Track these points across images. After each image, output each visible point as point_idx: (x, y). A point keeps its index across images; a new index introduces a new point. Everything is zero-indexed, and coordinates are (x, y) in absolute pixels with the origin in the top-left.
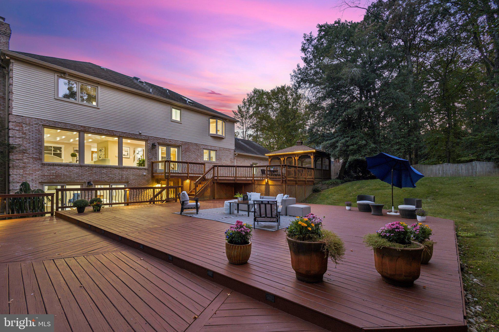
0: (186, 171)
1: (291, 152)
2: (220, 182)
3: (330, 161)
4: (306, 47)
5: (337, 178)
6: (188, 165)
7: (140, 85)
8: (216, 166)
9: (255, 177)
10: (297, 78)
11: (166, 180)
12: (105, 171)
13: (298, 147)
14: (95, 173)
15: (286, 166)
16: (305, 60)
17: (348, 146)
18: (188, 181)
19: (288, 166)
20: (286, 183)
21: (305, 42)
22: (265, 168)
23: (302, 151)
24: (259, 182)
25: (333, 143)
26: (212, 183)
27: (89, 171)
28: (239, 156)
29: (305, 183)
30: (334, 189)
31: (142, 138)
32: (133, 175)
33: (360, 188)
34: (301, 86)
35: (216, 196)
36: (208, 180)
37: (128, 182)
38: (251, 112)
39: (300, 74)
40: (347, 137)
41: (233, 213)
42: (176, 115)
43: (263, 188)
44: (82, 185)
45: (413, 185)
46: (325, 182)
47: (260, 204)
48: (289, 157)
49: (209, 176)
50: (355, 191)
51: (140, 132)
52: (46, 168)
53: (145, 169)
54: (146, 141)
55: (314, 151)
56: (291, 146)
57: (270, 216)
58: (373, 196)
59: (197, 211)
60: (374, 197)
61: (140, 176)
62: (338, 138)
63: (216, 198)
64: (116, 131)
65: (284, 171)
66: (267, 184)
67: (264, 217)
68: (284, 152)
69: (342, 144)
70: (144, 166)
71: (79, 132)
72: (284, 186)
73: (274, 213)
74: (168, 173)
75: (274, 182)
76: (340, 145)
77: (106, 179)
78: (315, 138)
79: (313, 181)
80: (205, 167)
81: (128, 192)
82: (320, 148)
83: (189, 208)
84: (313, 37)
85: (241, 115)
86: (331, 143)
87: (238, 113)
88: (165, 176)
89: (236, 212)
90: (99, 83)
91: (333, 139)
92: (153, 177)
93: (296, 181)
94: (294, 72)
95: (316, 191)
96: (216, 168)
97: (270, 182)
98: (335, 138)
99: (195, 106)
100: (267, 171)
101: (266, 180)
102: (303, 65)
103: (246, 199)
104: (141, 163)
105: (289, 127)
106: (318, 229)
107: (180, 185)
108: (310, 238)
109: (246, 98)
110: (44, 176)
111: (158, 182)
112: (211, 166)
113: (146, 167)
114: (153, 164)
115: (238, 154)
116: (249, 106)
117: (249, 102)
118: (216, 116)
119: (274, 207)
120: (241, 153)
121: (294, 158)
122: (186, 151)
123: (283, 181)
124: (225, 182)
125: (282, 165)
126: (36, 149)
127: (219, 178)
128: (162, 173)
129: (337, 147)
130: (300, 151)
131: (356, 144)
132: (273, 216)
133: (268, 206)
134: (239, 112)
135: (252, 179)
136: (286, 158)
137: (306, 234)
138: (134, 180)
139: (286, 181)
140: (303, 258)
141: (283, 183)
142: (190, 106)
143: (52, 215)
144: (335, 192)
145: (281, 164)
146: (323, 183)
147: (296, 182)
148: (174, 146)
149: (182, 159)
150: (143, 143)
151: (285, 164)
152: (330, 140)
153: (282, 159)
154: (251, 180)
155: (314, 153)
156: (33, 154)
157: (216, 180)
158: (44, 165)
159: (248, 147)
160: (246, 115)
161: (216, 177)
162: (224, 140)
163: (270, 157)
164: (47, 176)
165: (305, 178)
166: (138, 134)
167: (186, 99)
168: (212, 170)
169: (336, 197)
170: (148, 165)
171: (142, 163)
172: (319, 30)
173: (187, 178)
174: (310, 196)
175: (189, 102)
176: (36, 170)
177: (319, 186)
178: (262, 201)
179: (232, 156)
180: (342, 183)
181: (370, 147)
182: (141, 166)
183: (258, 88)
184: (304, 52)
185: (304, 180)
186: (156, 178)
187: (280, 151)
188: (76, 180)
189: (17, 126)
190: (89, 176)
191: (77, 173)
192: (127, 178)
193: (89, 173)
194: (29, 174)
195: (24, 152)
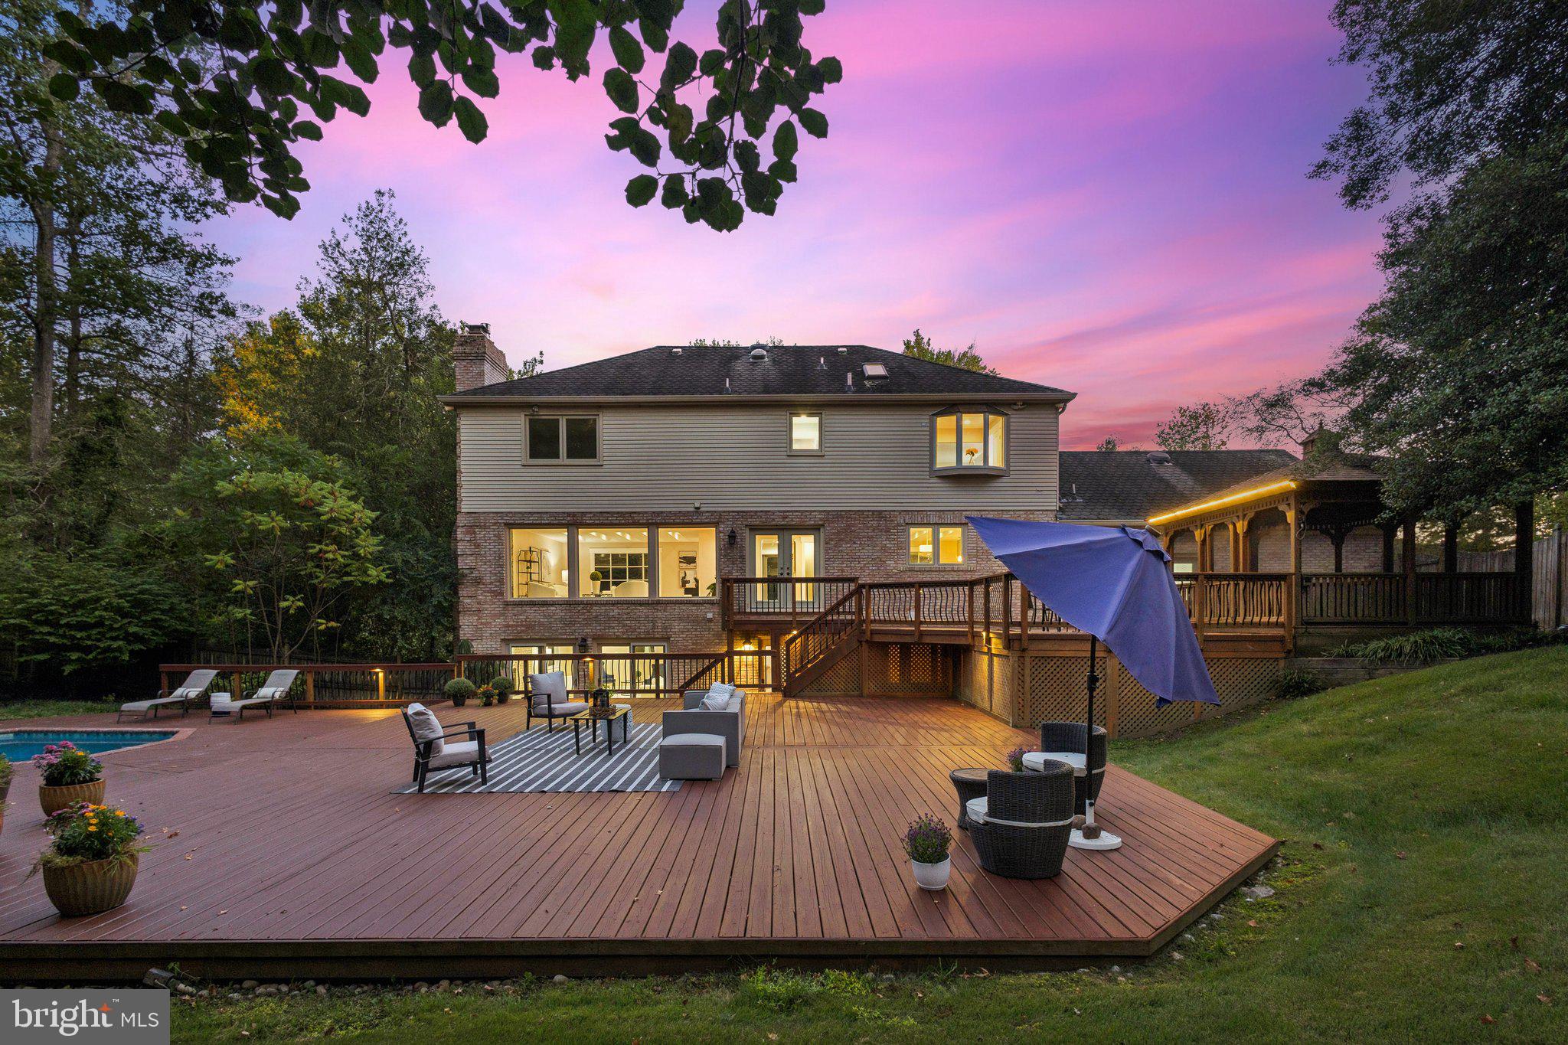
9: (976, 622)
14: (597, 617)
20: (1022, 648)
24: (980, 643)
26: (856, 644)
27: (583, 614)
31: (703, 518)
32: (680, 619)
37: (670, 640)
46: (1368, 645)
49: (843, 620)
51: (697, 505)
52: (511, 611)
53: (711, 603)
54: (715, 524)
55: (1292, 484)
61: (699, 622)
64: (639, 513)
66: (989, 650)
71: (569, 527)
72: (1014, 661)
75: (999, 644)
77: (621, 630)
90: (599, 406)
110: (508, 626)
113: (718, 596)
118: (959, 401)
121: (1235, 528)
122: (840, 540)
124: (890, 638)
126: (496, 575)
127: (873, 626)
135: (967, 628)
136: (1208, 528)
138: (682, 632)
139: (1020, 639)
141: (1009, 648)
142: (847, 396)
146: (1355, 647)
148: (803, 530)
149: (830, 570)
150: (712, 531)
153: (1198, 535)
154: (966, 635)
156: (491, 583)
157: (864, 632)
158: (507, 604)
161: (863, 621)
162: (998, 484)
164: (512, 626)
166: (692, 509)
168: (855, 601)
175: (871, 377)
176: (495, 615)
177: (1316, 664)
188: (561, 634)
189: (468, 533)
190: (584, 625)
191: (562, 620)
192: (666, 628)
193: (584, 619)
194: (487, 623)
195: (478, 581)
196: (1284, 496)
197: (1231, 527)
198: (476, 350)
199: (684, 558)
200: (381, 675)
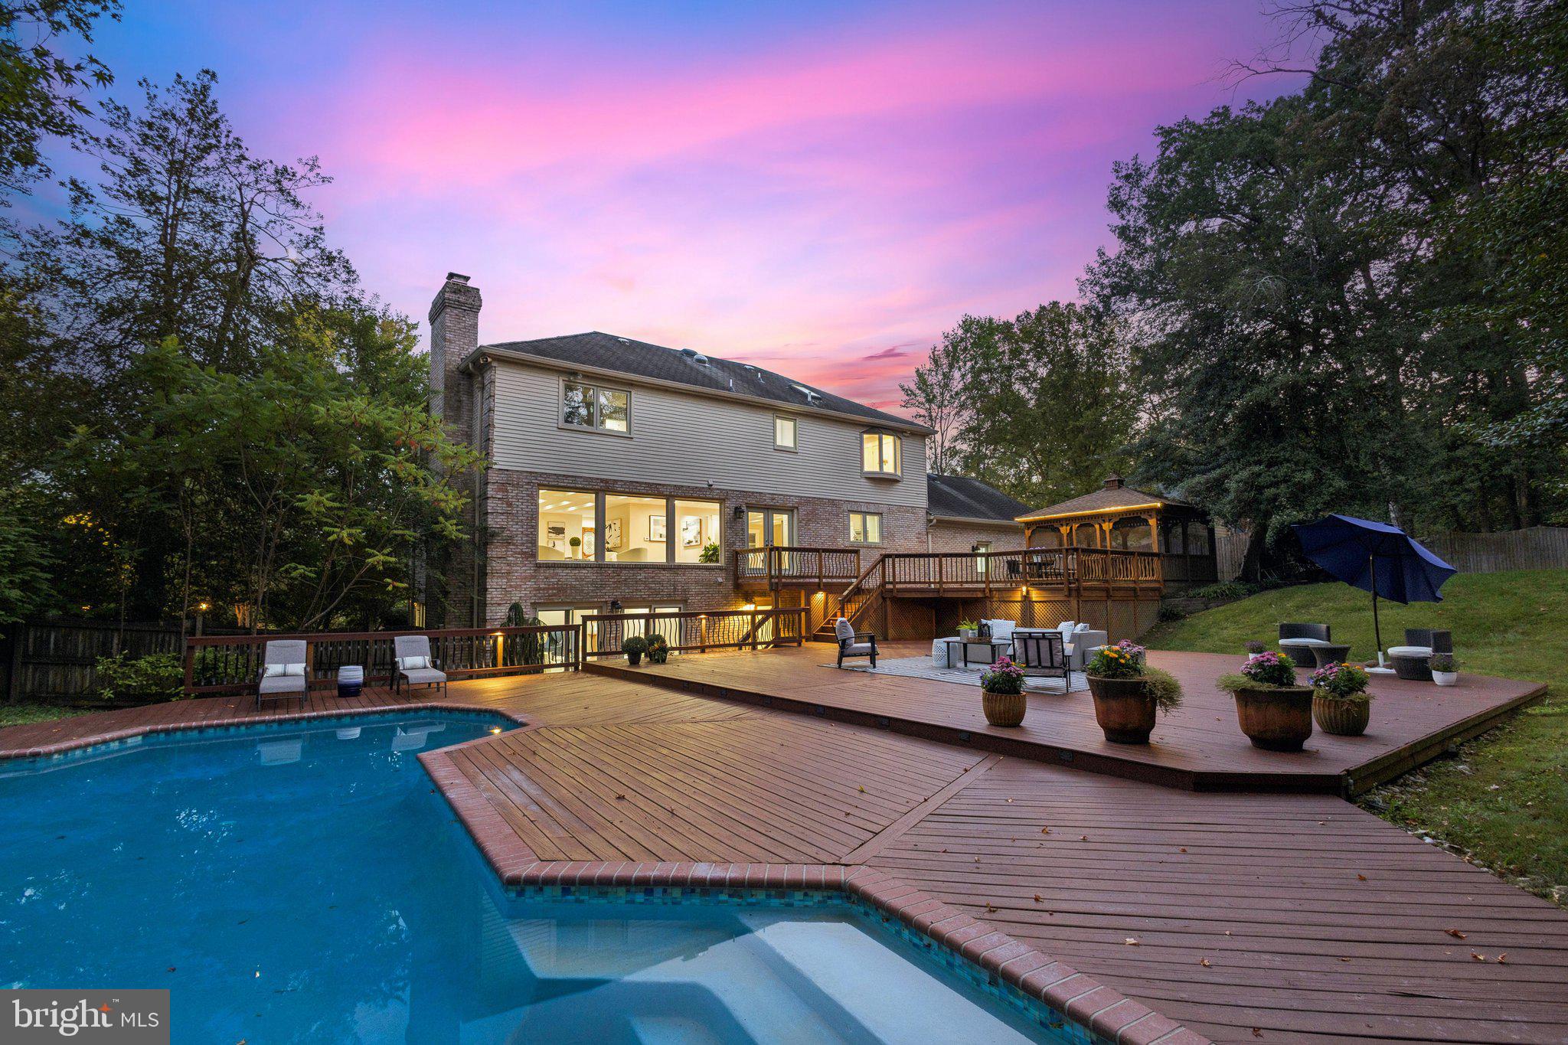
0: (816, 572)
1: (1090, 509)
2: (900, 595)
3: (1211, 532)
4: (1124, 197)
5: (1238, 579)
6: (820, 556)
7: (696, 365)
8: (889, 556)
9: (993, 582)
10: (1097, 288)
11: (773, 594)
12: (642, 576)
13: (1110, 493)
14: (625, 580)
15: (1076, 550)
16: (1123, 232)
17: (1260, 489)
18: (820, 596)
19: (1084, 551)
20: (1079, 595)
21: (1118, 184)
22: (1019, 558)
23: (1120, 508)
24: (1005, 595)
25: (1216, 480)
26: (881, 601)
27: (613, 577)
28: (942, 525)
29: (1134, 594)
30: (1223, 611)
31: (715, 494)
32: (697, 583)
33: (1303, 607)
34: (1114, 307)
35: (891, 633)
36: (869, 591)
37: (686, 601)
38: (957, 384)
39: (1107, 276)
40: (1259, 462)
41: (954, 667)
42: (785, 433)
43: (1016, 609)
44: (600, 608)
45: (1433, 593)
46: (1197, 591)
47: (1025, 640)
48: (1086, 522)
49: (873, 582)
50: (1289, 615)
51: (711, 483)
52: (543, 573)
53: (720, 569)
54: (721, 501)
55: (1159, 505)
56: (1088, 492)
57: (1049, 665)
58: (1324, 626)
59: (873, 662)
60: (1328, 628)
61: (711, 585)
62: (1228, 467)
63: (890, 636)
64: (664, 485)
65: (1072, 562)
66: (1026, 598)
67: (1035, 667)
68: (1069, 511)
69: (1241, 484)
70: (717, 561)
71: (597, 492)
72: (1074, 603)
73: (1058, 658)
74: (777, 577)
75: (1044, 594)
76: (1235, 485)
77: (644, 593)
78: (1160, 469)
79: (1158, 589)
80: (858, 559)
81: (704, 621)
82: (1176, 494)
83: (855, 655)
84: (1142, 169)
85: (928, 395)
86: (1207, 482)
87: (917, 392)
88: (771, 584)
89: (961, 665)
90: (632, 384)
91: (1214, 469)
92: (737, 587)
93: (1107, 590)
94: (1091, 270)
95: (1169, 617)
96: (889, 562)
97: (1035, 595)
98: (1219, 466)
99: (827, 406)
100: (1025, 564)
101: (1024, 589)
102: (1115, 247)
103: (984, 634)
104: (711, 554)
105: (1080, 429)
106: (1136, 663)
107: (803, 605)
108: (1124, 675)
109: (941, 347)
110: (539, 589)
111: (748, 599)
112: (876, 555)
113: (722, 562)
114: (736, 557)
115: (939, 521)
116: (951, 366)
117: (948, 356)
118: (879, 425)
119: (1057, 646)
120: (947, 518)
121: (1101, 527)
122: (809, 520)
123: (1070, 590)
124: (914, 595)
125: (1067, 550)
126: (527, 535)
127: (898, 586)
128: (762, 578)
129: (1227, 491)
130: (1116, 505)
131: (1286, 481)
132: (1055, 664)
133: (1044, 644)
134: (920, 389)
135: (983, 586)
136: (1075, 526)
137: (1116, 669)
139: (1078, 590)
140: (1114, 704)
141: (1069, 596)
142: (816, 409)
143: (577, 669)
144: (1227, 620)
145: (1061, 544)
146: (1191, 593)
147: (1108, 593)
148: (781, 510)
149: (799, 542)
150: (717, 506)
151: (1075, 545)
152: (1204, 473)
153: (1064, 530)
154: (983, 590)
155: (1158, 510)
156: (523, 544)
157: (891, 591)
158: (539, 566)
159: (962, 497)
160: (942, 394)
161: (889, 583)
162: (899, 486)
163: (1028, 524)
164: (544, 589)
165: (1135, 582)
166: (707, 486)
167: (807, 391)
168: (879, 567)
169: (1231, 632)
170: (727, 558)
171: (713, 555)
172: (1162, 143)
173: (818, 587)
174: (1150, 632)
175: (813, 397)
176: (526, 578)
177: (1178, 602)
178: (1030, 633)
179: (920, 526)
180: (1251, 593)
181: (1331, 489)
182: (711, 561)
183: (975, 315)
184: (1118, 211)
185: (1132, 585)
186: (746, 588)
187: (1057, 507)
188: (592, 597)
189: (500, 490)
190: (614, 588)
191: (593, 583)
192: (685, 591)
193: (614, 583)
194: (516, 587)
195: (508, 542)
196: (1148, 511)
197: (1097, 526)
198: (470, 301)
199: (553, 528)
200: (500, 640)
